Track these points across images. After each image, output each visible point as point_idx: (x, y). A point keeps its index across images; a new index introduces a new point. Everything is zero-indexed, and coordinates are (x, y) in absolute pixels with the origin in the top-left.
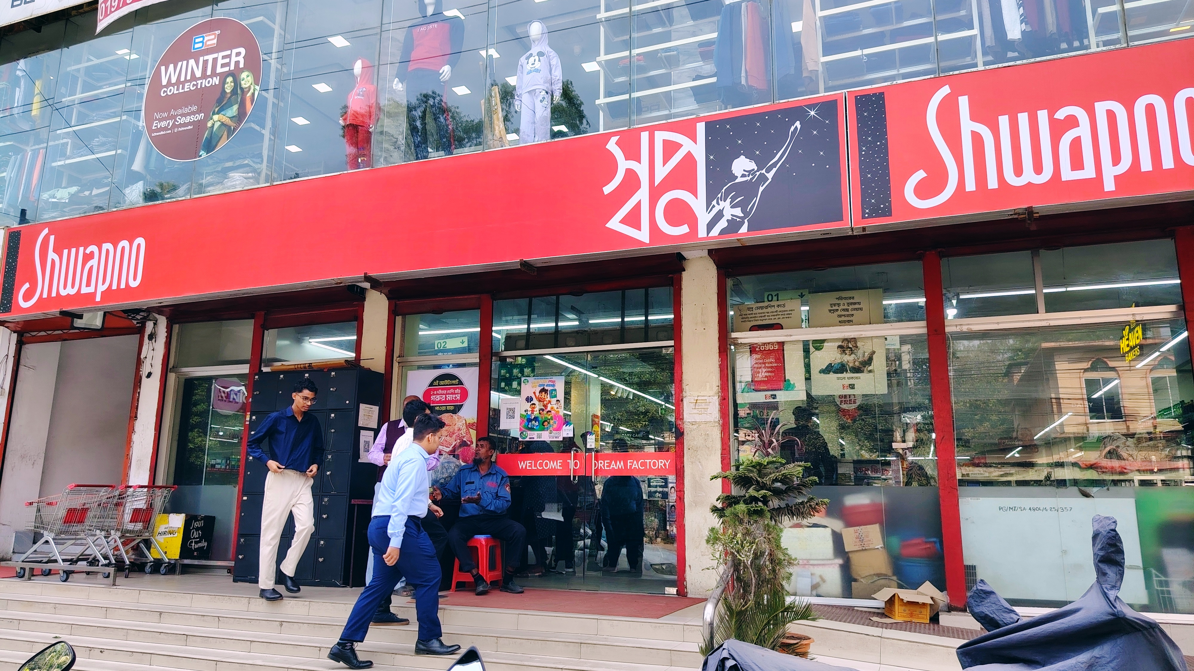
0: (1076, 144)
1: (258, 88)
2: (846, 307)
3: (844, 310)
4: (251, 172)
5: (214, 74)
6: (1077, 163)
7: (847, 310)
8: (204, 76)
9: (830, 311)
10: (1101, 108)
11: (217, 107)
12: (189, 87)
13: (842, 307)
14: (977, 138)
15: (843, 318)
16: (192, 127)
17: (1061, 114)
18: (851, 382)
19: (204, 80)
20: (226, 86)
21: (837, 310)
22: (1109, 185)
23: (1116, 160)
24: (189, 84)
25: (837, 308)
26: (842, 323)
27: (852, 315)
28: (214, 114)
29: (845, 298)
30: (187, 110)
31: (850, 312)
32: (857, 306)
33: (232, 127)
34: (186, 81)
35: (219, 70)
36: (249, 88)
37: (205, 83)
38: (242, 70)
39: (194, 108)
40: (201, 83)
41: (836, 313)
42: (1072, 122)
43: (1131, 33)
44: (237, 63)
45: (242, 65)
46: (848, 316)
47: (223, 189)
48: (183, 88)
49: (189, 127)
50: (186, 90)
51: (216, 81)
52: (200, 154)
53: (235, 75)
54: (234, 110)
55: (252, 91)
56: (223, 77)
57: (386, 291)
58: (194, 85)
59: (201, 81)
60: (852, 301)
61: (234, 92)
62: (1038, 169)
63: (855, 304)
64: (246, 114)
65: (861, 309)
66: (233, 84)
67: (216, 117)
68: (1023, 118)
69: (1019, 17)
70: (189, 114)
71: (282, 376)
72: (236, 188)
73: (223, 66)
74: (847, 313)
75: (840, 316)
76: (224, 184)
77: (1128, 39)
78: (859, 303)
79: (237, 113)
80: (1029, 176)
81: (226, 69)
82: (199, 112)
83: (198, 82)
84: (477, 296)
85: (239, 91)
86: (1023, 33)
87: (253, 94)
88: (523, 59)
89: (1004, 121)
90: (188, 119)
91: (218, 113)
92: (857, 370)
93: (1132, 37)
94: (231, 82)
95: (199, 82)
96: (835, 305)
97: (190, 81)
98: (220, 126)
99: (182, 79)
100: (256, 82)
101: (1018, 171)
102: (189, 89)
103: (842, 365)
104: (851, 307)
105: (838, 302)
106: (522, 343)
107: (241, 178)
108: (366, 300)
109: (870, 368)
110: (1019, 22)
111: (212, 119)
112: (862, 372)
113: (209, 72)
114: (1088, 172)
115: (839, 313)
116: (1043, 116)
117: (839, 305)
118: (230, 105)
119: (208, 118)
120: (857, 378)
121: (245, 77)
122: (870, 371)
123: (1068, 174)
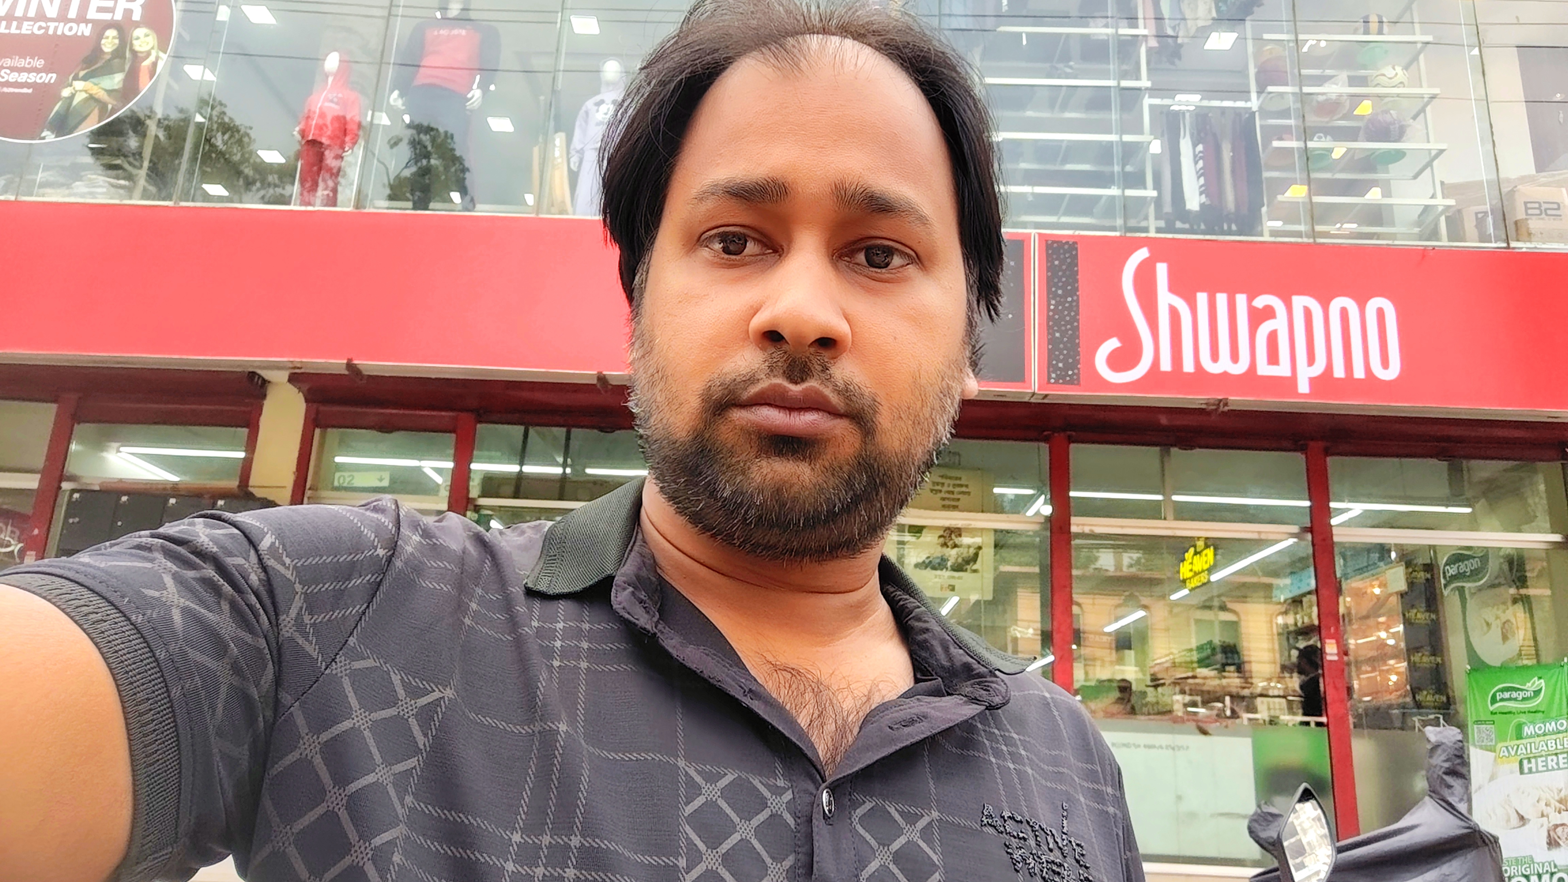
0: (1273, 338)
1: (164, 57)
2: (951, 489)
3: (949, 492)
4: (124, 179)
5: (81, 18)
6: (1273, 358)
7: (953, 493)
8: (62, 17)
9: (932, 490)
10: (1300, 302)
11: (83, 69)
12: (30, 28)
13: (945, 489)
14: (1174, 314)
15: (947, 503)
16: (30, 91)
17: (1261, 302)
18: (952, 582)
19: (62, 24)
20: (103, 41)
21: (941, 491)
22: (1303, 387)
23: (1311, 360)
24: (32, 23)
25: (939, 488)
26: (945, 508)
27: (958, 500)
28: (76, 78)
29: (950, 478)
30: (22, 63)
31: (956, 496)
32: (964, 489)
33: (110, 107)
34: (25, 18)
35: (92, 14)
36: (148, 54)
37: (64, 29)
38: (137, 25)
39: (39, 63)
40: (56, 28)
41: (939, 495)
42: (1269, 313)
43: (1319, 228)
44: (128, 12)
45: (137, 16)
46: (953, 500)
47: (69, 195)
48: (19, 27)
49: (25, 90)
50: (24, 31)
51: (86, 30)
52: (43, 135)
53: (123, 28)
54: (116, 80)
55: (152, 59)
56: (101, 28)
57: (306, 387)
58: (40, 28)
59: (56, 24)
60: (958, 482)
61: (119, 53)
62: (1235, 357)
63: (961, 486)
64: (136, 92)
65: (969, 493)
66: (117, 41)
67: (79, 85)
68: (1222, 299)
69: (1197, 187)
70: (29, 71)
71: (124, 499)
72: (96, 198)
73: (100, 10)
74: (952, 496)
75: (943, 499)
76: (72, 188)
77: (1314, 234)
78: (967, 486)
79: (121, 85)
80: (1224, 365)
81: (107, 16)
82: (47, 70)
83: (49, 24)
84: (451, 414)
85: (128, 54)
86: (1202, 205)
87: (155, 64)
88: (590, 104)
89: (1202, 298)
90: (23, 77)
91: (85, 78)
92: (959, 568)
93: (1319, 232)
94: (114, 38)
95: (52, 25)
96: (938, 484)
97: (35, 20)
98: (86, 100)
99: (19, 13)
100: (163, 46)
101: (1215, 357)
102: (29, 32)
103: (942, 559)
104: (957, 489)
105: (943, 481)
106: (510, 489)
107: (107, 184)
108: (268, 397)
109: (975, 567)
110: (1197, 193)
111: (71, 85)
112: (966, 570)
113: (72, 14)
114: (1283, 370)
115: (943, 495)
116: (1241, 300)
117: (943, 484)
118: (107, 70)
119: (62, 83)
120: (959, 578)
121: (142, 36)
122: (975, 571)
123: (1264, 369)
